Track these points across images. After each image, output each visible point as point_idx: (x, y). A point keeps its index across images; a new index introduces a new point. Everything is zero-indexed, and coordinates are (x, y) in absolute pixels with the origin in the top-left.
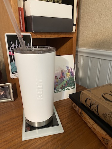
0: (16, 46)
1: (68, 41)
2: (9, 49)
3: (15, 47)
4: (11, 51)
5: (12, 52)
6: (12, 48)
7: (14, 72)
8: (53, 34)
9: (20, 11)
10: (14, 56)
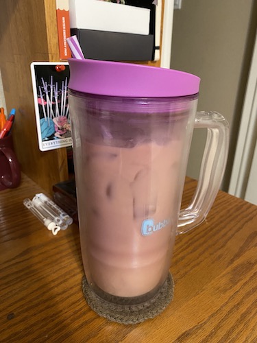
0: (51, 87)
2: (38, 93)
3: (49, 89)
4: (42, 97)
5: (42, 99)
6: (43, 90)
7: (46, 139)
9: (64, 18)
10: (46, 106)
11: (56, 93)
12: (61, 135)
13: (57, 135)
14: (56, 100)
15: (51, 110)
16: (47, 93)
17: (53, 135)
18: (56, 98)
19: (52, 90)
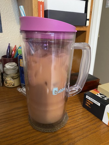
1: (82, 34)
9: (41, 5)
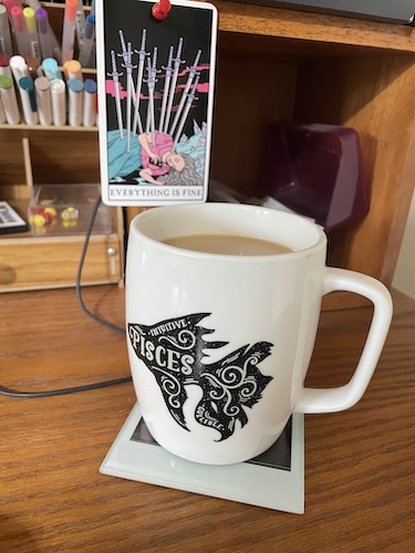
0: (142, 57)
2: (108, 69)
3: (135, 59)
4: (116, 78)
5: (117, 84)
6: (120, 61)
7: (120, 180)
8: (325, 24)
10: (124, 102)
11: (152, 74)
12: (155, 177)
13: (146, 174)
14: (151, 91)
15: (137, 114)
16: (129, 70)
17: (136, 174)
18: (151, 86)
19: (142, 63)
